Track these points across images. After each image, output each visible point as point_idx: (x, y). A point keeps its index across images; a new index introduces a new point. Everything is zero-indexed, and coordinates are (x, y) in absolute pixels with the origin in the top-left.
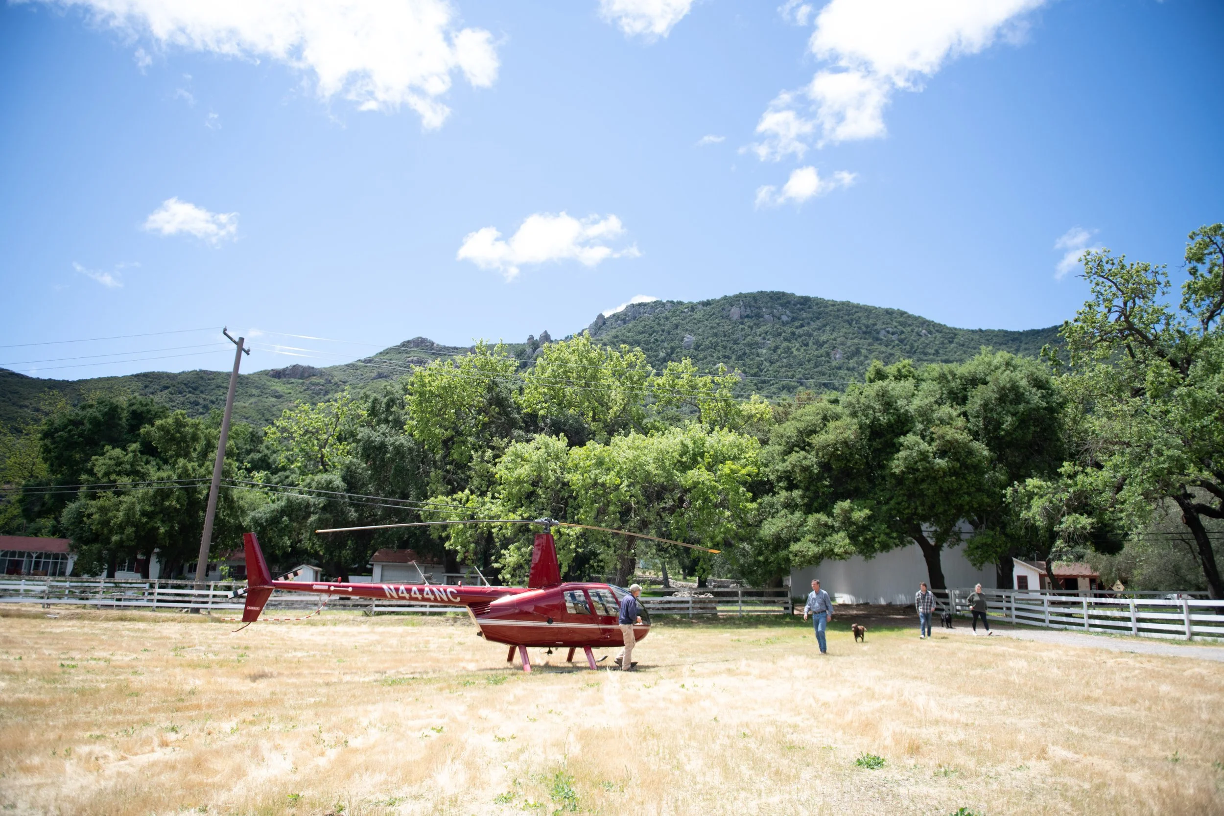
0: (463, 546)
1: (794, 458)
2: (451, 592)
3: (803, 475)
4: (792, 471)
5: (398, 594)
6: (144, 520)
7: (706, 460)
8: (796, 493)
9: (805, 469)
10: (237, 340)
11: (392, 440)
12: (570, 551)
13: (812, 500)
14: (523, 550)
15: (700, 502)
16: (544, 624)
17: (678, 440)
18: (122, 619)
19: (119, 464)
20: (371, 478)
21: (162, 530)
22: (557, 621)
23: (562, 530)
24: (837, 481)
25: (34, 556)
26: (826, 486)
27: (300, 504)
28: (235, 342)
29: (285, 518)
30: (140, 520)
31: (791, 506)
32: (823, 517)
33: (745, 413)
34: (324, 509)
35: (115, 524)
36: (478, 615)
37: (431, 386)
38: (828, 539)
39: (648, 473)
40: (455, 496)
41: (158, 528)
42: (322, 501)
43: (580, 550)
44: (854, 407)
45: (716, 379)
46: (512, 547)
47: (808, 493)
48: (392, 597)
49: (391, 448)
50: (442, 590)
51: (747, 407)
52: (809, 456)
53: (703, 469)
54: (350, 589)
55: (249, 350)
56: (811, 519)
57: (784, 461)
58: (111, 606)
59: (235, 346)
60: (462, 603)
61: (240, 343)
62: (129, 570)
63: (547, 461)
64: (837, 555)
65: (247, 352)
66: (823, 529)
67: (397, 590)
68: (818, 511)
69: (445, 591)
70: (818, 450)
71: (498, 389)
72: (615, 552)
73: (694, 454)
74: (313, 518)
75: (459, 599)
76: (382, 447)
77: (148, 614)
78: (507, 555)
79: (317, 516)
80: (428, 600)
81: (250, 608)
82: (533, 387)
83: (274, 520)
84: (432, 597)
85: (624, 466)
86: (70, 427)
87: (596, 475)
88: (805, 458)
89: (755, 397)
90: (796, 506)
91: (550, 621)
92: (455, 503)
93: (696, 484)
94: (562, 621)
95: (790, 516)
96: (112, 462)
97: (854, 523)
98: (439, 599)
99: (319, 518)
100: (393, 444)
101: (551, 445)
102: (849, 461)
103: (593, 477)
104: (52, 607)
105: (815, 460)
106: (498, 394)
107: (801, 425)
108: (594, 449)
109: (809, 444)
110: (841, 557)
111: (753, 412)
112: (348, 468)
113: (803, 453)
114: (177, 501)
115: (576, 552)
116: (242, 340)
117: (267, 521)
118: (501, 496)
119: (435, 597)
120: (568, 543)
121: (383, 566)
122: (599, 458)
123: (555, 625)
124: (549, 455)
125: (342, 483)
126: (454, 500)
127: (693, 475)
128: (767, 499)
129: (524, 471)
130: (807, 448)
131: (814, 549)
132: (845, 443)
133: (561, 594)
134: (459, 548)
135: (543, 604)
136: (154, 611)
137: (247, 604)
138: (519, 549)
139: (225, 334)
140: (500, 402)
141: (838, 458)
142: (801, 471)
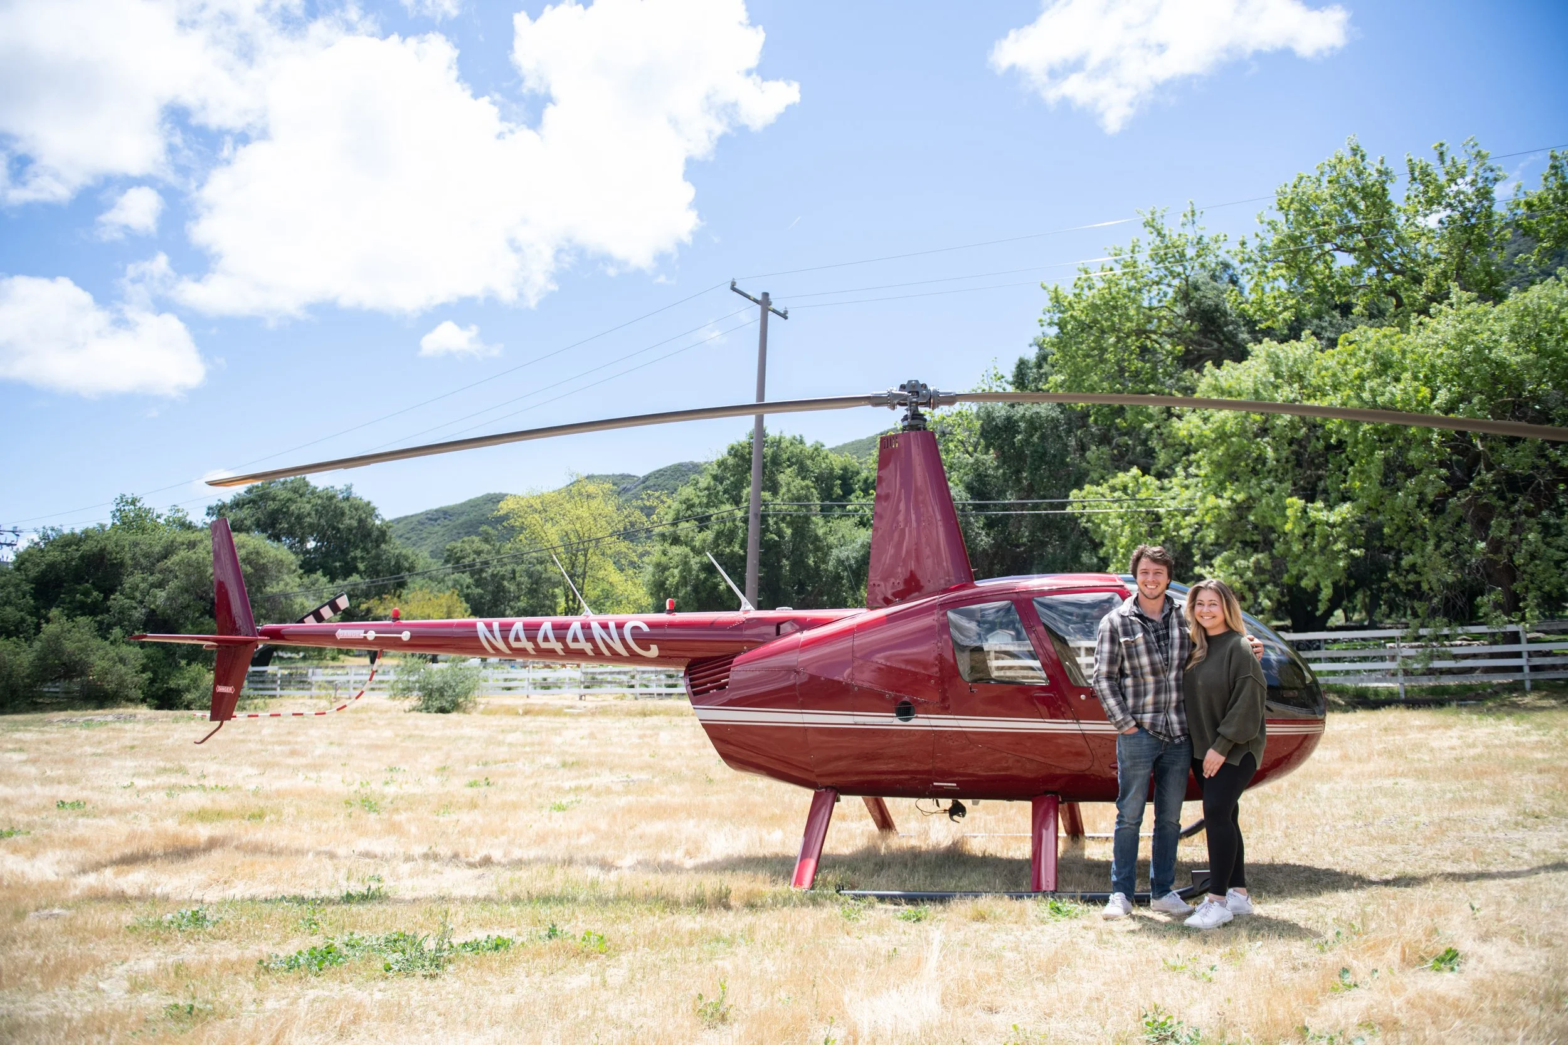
2: (634, 631)
6: (702, 576)
10: (759, 298)
12: (1335, 555)
14: (1241, 563)
19: (690, 507)
20: (1006, 481)
28: (755, 301)
30: (698, 576)
37: (1073, 309)
39: (1501, 365)
40: (1112, 482)
43: (1356, 552)
48: (496, 650)
49: (1022, 425)
54: (406, 636)
55: (786, 312)
59: (759, 307)
60: (661, 659)
61: (765, 302)
63: (1276, 387)
65: (784, 316)
67: (505, 631)
69: (620, 628)
71: (1197, 295)
72: (1437, 546)
75: (654, 651)
76: (1010, 426)
80: (580, 654)
82: (1256, 271)
84: (588, 647)
85: (1439, 362)
87: (1372, 390)
91: (905, 711)
92: (1117, 494)
100: (1024, 415)
101: (1282, 355)
103: (1366, 395)
106: (1199, 303)
108: (1368, 340)
112: (976, 470)
115: (1350, 556)
116: (766, 295)
118: (1202, 472)
119: (596, 647)
120: (1327, 541)
122: (1377, 358)
124: (1277, 375)
126: (1113, 489)
138: (1230, 562)
139: (733, 289)
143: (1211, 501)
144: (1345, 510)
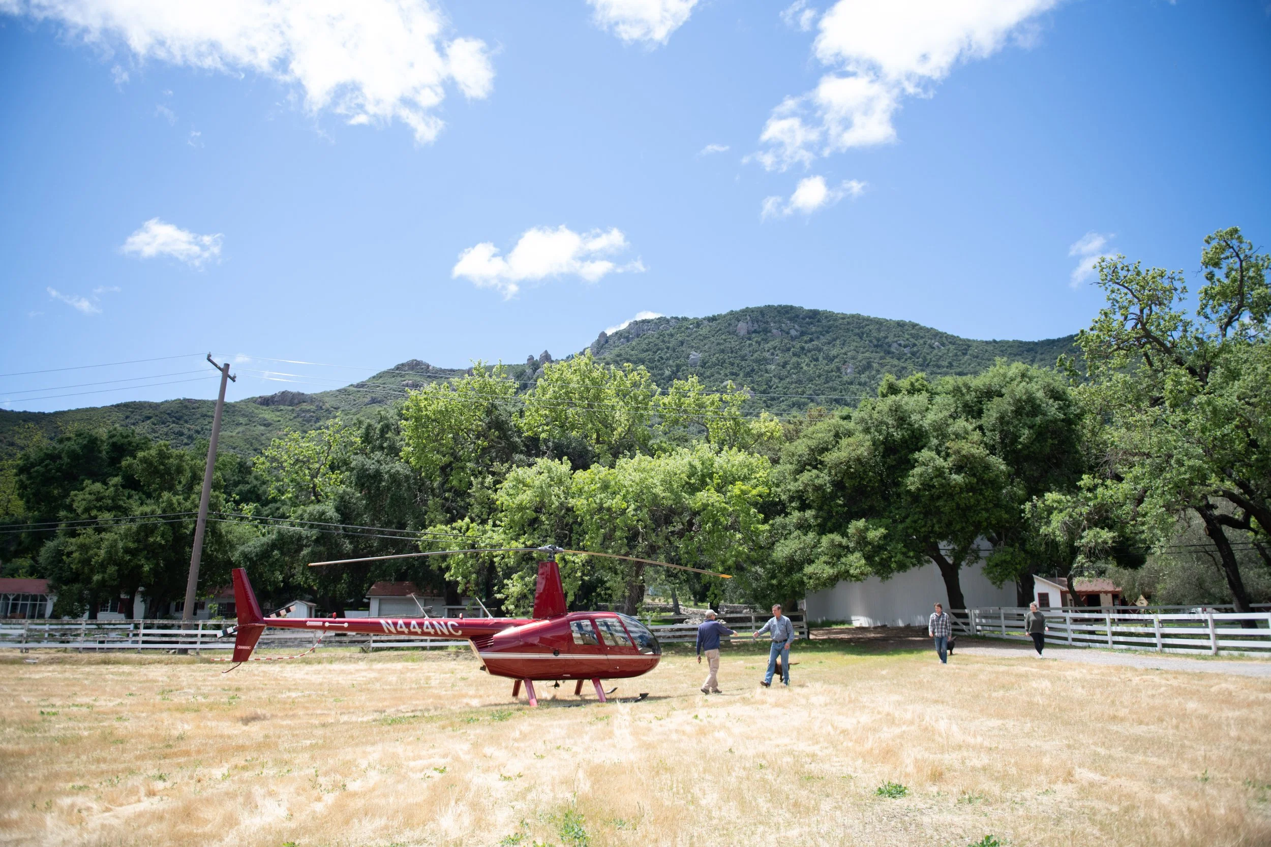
0: (464, 577)
1: (805, 477)
2: (452, 625)
3: (816, 494)
4: (805, 491)
5: (396, 629)
6: (128, 558)
7: (715, 481)
8: (809, 513)
9: (818, 488)
10: (222, 366)
11: (387, 468)
12: (575, 579)
13: (825, 520)
14: (527, 579)
15: (710, 524)
16: (551, 656)
17: (686, 461)
18: (105, 662)
19: (99, 499)
20: (366, 508)
21: (146, 568)
22: (564, 652)
23: (567, 557)
24: (851, 500)
25: (11, 598)
26: (840, 506)
27: (291, 537)
28: (220, 369)
29: (276, 552)
30: (123, 557)
31: (803, 527)
32: (837, 538)
33: (754, 432)
34: (317, 541)
35: (96, 562)
36: (480, 648)
37: (427, 410)
38: (843, 560)
39: (656, 496)
40: (454, 525)
41: (142, 566)
42: (314, 533)
43: (586, 578)
44: (867, 423)
45: (725, 397)
46: (515, 576)
47: (821, 513)
48: (390, 632)
49: (386, 476)
50: (442, 623)
51: (757, 425)
52: (822, 475)
53: (712, 490)
54: (346, 625)
55: (235, 377)
56: (825, 540)
57: (796, 480)
58: (94, 649)
59: (220, 373)
60: (464, 636)
61: (225, 369)
62: (111, 611)
63: (550, 486)
64: (852, 576)
65: (233, 379)
66: (837, 550)
67: (395, 624)
68: (831, 532)
69: (446, 624)
70: (830, 468)
71: (497, 413)
72: (623, 579)
73: (703, 476)
74: (305, 552)
75: (460, 632)
76: (377, 475)
77: (133, 656)
78: (510, 585)
79: (310, 549)
80: (429, 634)
81: (240, 647)
82: (533, 409)
83: (265, 553)
84: (432, 631)
85: (631, 490)
86: (47, 462)
87: (601, 499)
88: (818, 477)
89: (764, 415)
90: (810, 526)
91: (556, 653)
92: (454, 532)
93: (705, 506)
94: (569, 652)
95: (803, 538)
96: (93, 497)
97: (870, 544)
98: (439, 633)
99: (312, 551)
100: (388, 472)
101: (554, 469)
102: (863, 479)
103: (598, 501)
104: (30, 651)
105: (827, 478)
106: (497, 418)
107: (813, 443)
108: (599, 472)
109: (821, 463)
110: (857, 578)
111: (763, 430)
112: (344, 498)
113: (815, 471)
114: (162, 536)
115: (582, 580)
116: (227, 366)
117: (257, 555)
118: (503, 524)
120: (574, 571)
121: (380, 600)
122: (604, 481)
123: (561, 656)
124: (552, 480)
125: (336, 514)
126: (454, 529)
127: (702, 496)
128: (779, 520)
129: (526, 497)
130: (819, 466)
131: (829, 571)
132: (858, 460)
133: (567, 624)
134: (459, 579)
135: (548, 636)
136: (139, 652)
137: (237, 643)
138: (522, 578)
139: (209, 360)
140: (499, 425)
141: (852, 476)
142: (814, 490)
143: (514, 544)
144: (584, 556)
